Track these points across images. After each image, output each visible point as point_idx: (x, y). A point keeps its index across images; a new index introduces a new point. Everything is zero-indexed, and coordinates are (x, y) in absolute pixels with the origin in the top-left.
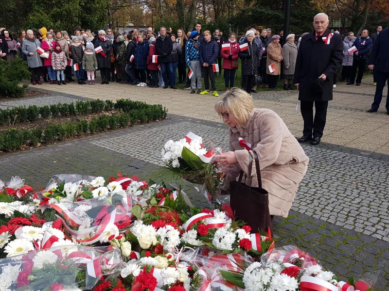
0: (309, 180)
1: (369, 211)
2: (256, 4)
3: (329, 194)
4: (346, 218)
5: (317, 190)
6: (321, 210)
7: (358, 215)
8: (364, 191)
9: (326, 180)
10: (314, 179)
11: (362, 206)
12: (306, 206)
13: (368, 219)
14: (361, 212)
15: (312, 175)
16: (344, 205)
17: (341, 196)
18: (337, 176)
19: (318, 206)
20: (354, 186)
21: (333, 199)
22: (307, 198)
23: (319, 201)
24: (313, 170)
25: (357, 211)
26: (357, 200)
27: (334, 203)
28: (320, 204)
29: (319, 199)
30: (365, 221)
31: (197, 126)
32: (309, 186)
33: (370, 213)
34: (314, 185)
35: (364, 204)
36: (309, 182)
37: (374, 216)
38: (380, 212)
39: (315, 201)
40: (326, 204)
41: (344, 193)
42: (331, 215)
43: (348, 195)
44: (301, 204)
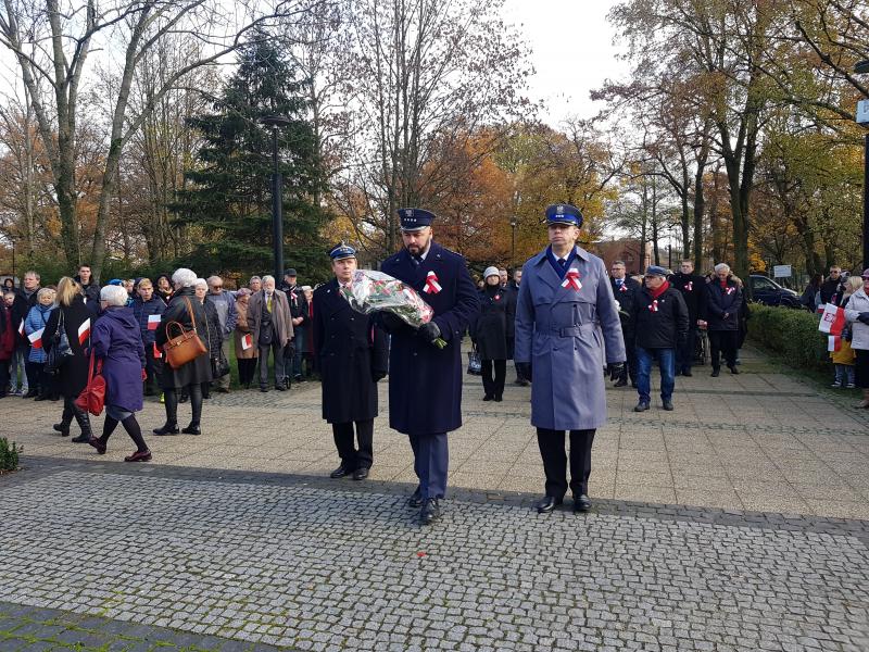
0: (333, 568)
1: (447, 615)
2: (224, 237)
3: (371, 591)
4: (407, 642)
5: (350, 587)
6: (359, 633)
7: (428, 628)
8: (434, 571)
9: (363, 562)
10: (341, 564)
11: (434, 605)
12: (327, 631)
13: (446, 632)
14: (432, 621)
15: (338, 553)
16: (401, 612)
17: (393, 592)
18: (384, 547)
19: (351, 626)
20: (415, 563)
21: (380, 602)
22: (329, 611)
23: (353, 612)
24: (338, 542)
25: (425, 619)
26: (424, 594)
27: (383, 611)
28: (354, 620)
29: (352, 608)
30: (441, 640)
31: (94, 479)
32: (333, 581)
33: (448, 618)
34: (343, 575)
35: (435, 601)
36: (333, 572)
37: (455, 624)
38: (465, 612)
39: (346, 615)
40: (366, 616)
41: (399, 584)
42: (377, 642)
43: (407, 587)
44: (317, 628)
